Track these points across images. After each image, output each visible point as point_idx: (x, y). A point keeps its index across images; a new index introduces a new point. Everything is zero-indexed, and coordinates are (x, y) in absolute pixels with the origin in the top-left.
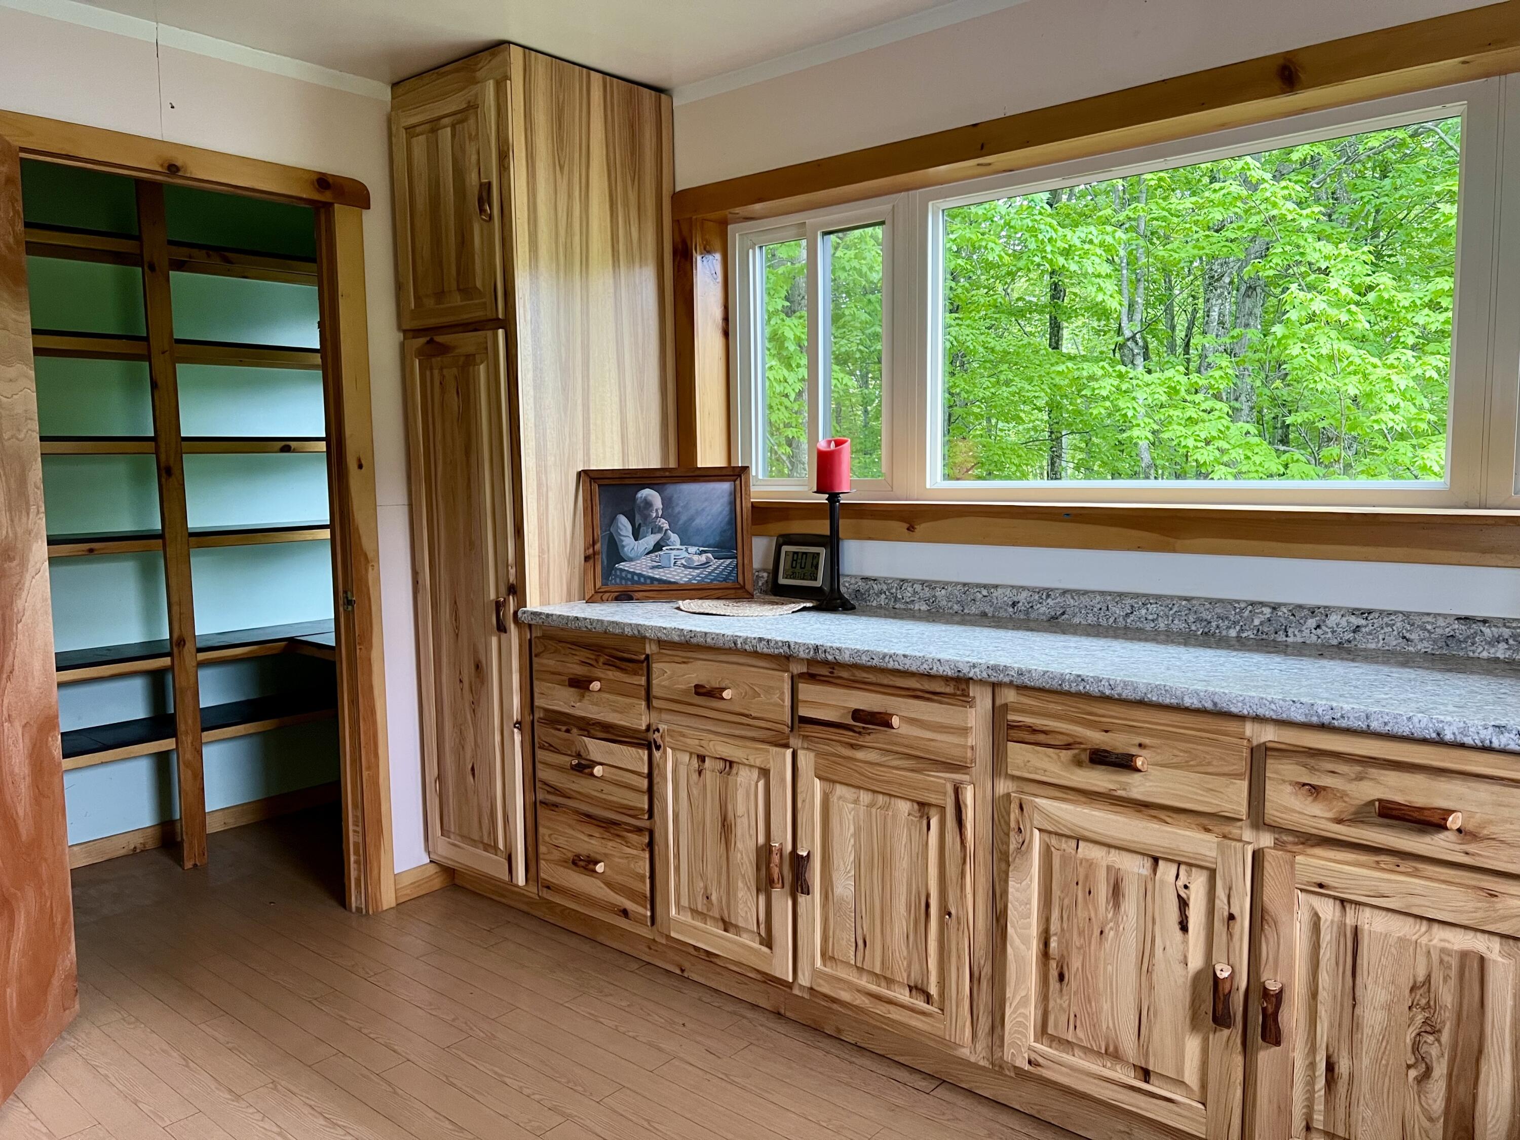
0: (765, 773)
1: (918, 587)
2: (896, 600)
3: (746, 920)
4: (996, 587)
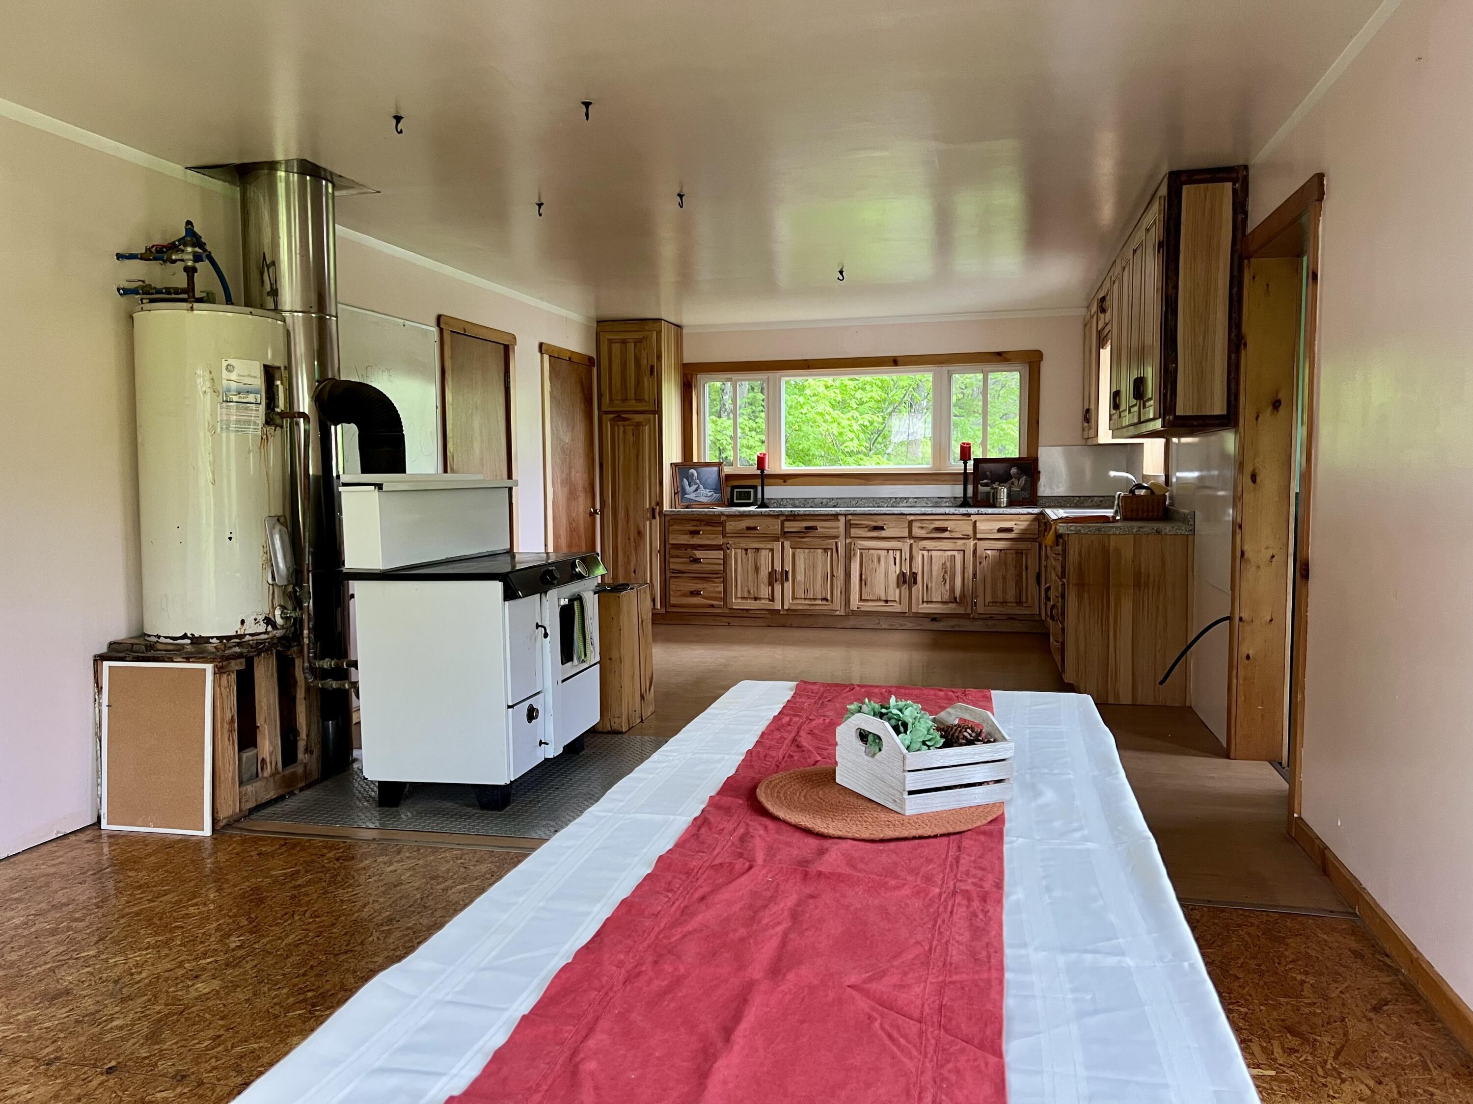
0: (772, 550)
1: (788, 500)
2: (780, 504)
3: (764, 595)
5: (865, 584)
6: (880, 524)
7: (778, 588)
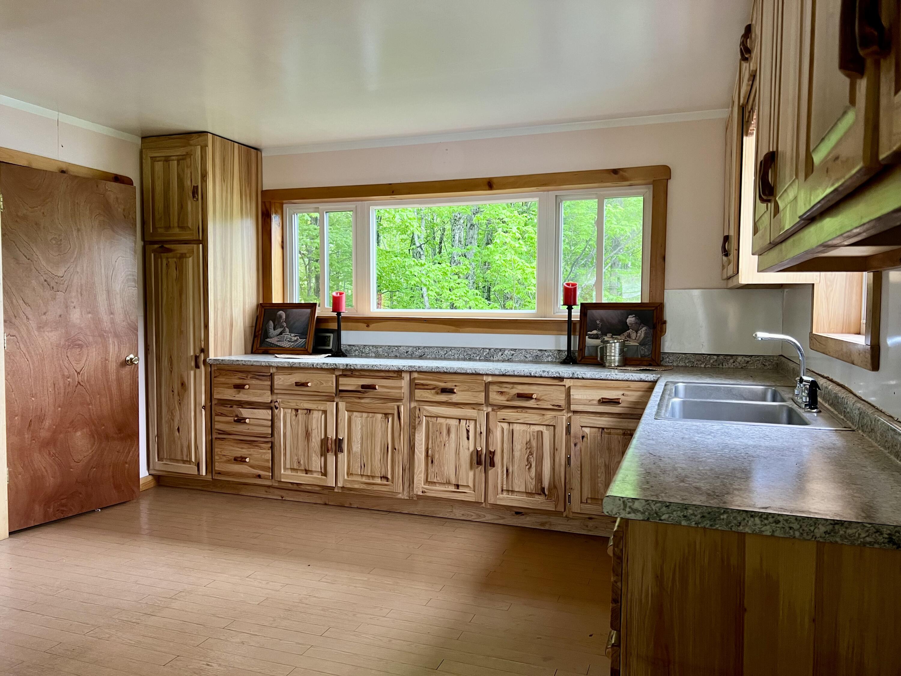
0: (325, 412)
1: (371, 348)
2: (362, 353)
3: (316, 467)
4: (400, 346)
5: (432, 462)
6: (449, 385)
7: (331, 458)
